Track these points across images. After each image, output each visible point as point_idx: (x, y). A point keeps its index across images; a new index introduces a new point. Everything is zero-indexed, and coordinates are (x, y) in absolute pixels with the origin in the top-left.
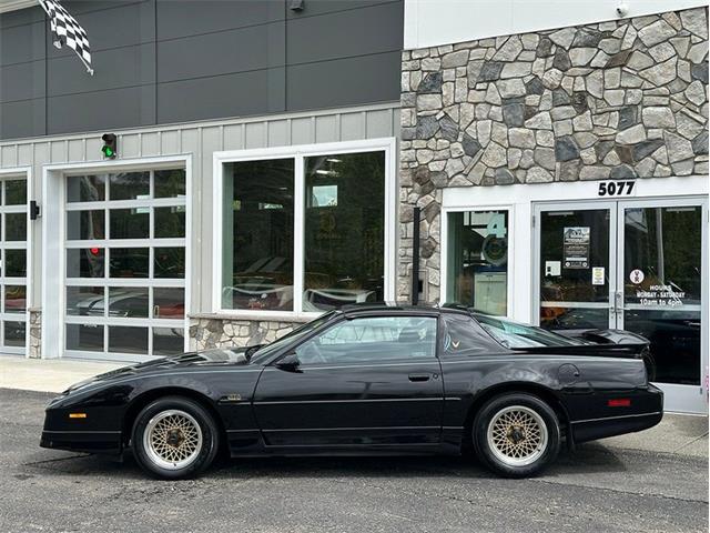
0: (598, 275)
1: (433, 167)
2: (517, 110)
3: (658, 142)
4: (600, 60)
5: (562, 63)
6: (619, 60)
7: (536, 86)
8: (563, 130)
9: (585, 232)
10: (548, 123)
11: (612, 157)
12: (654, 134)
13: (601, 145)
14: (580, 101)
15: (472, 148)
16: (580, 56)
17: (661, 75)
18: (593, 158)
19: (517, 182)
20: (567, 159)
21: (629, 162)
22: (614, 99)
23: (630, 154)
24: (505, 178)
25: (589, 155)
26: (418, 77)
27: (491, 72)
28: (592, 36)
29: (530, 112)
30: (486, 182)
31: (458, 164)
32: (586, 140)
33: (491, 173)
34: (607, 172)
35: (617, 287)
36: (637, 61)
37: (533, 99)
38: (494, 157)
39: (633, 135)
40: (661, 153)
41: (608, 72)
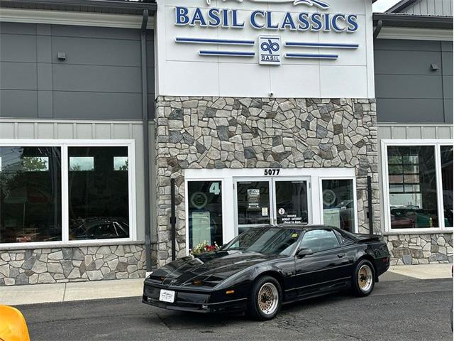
0: (265, 211)
1: (179, 157)
2: (225, 133)
3: (290, 153)
4: (263, 114)
5: (246, 113)
6: (271, 115)
7: (233, 122)
8: (248, 144)
9: (257, 192)
10: (239, 140)
11: (270, 158)
12: (288, 149)
13: (265, 153)
14: (255, 131)
15: (201, 149)
16: (254, 111)
17: (289, 124)
18: (262, 158)
19: (226, 167)
20: (250, 157)
21: (278, 161)
22: (270, 132)
23: (278, 157)
24: (220, 165)
25: (260, 156)
26: (169, 111)
27: (210, 113)
28: (260, 103)
29: (231, 135)
30: (209, 167)
31: (194, 157)
32: (259, 150)
33: (212, 162)
34: (269, 164)
35: (273, 217)
36: (279, 117)
37: (232, 128)
38: (214, 154)
39: (278, 149)
40: (291, 157)
41: (267, 120)
